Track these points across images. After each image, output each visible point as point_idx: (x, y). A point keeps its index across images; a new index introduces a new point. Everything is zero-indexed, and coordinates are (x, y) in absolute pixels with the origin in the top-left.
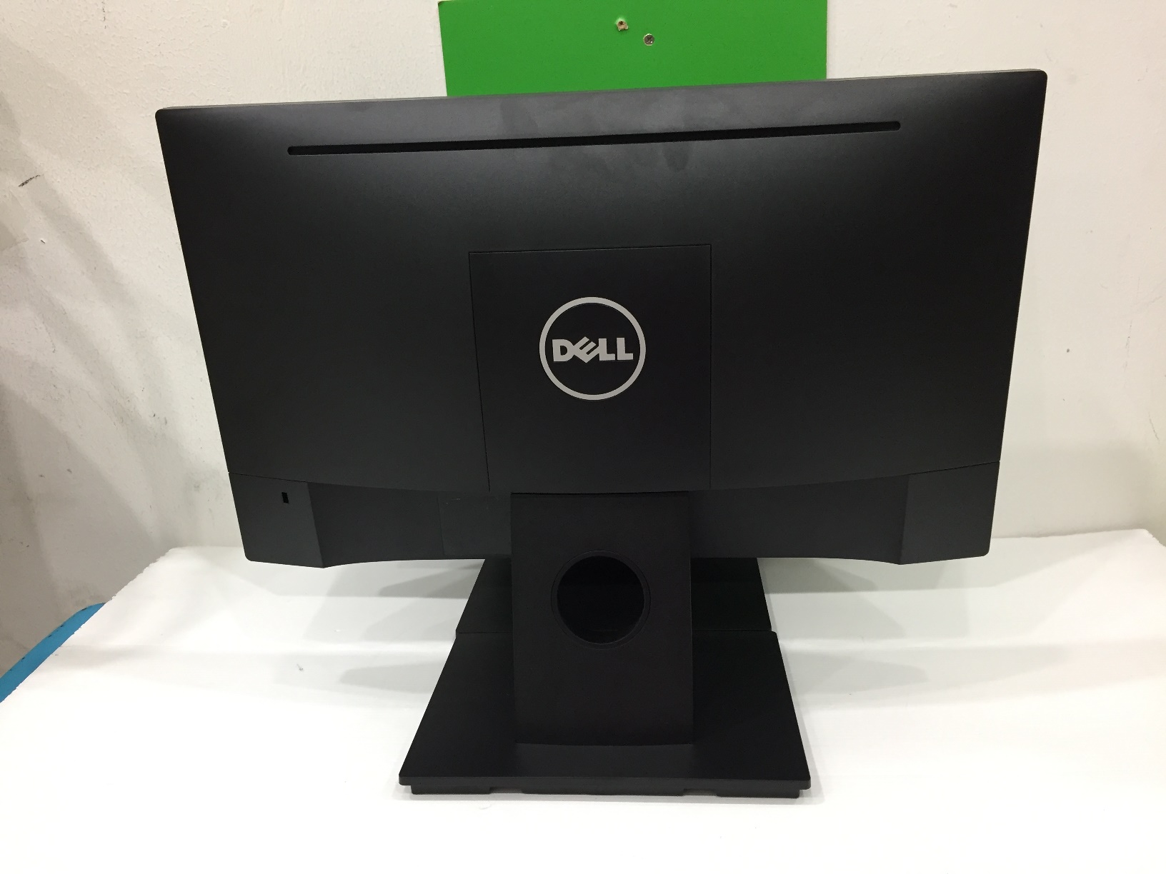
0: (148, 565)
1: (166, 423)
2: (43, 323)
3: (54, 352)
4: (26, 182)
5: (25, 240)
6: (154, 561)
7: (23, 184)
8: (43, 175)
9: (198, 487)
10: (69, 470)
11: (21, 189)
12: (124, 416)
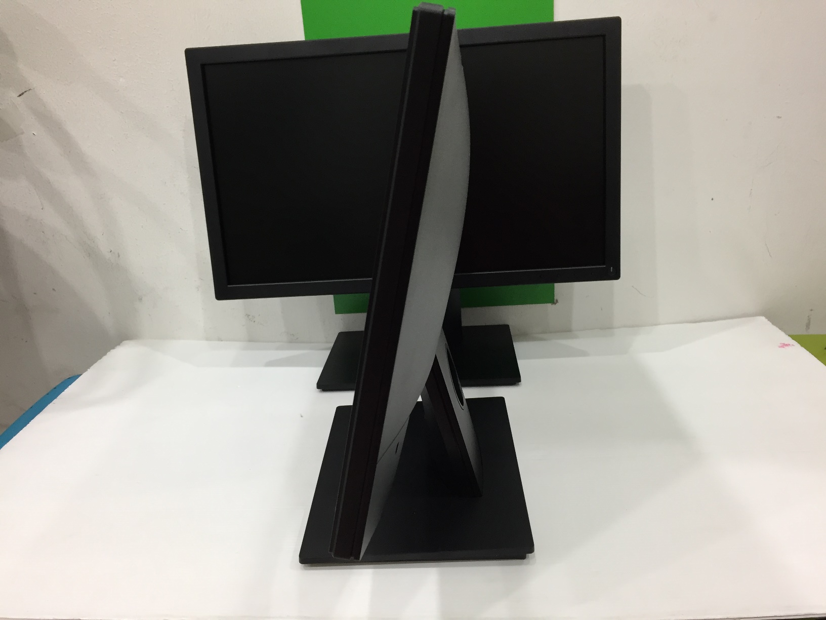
0: (109, 351)
1: (119, 256)
2: (35, 189)
3: (42, 209)
4: (22, 94)
5: (22, 133)
6: (113, 348)
7: (20, 95)
8: (34, 89)
9: (141, 299)
10: (54, 289)
11: (19, 98)
12: (91, 252)
